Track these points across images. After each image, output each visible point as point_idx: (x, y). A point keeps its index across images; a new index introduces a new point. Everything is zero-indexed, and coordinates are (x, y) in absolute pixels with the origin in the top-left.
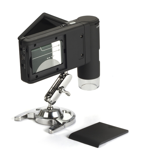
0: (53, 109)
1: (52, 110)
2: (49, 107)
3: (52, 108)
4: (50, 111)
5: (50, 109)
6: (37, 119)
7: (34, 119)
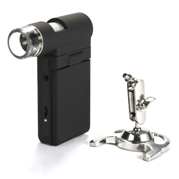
0: (141, 130)
1: (139, 132)
2: (136, 128)
3: (139, 130)
4: (137, 133)
5: (137, 131)
6: (120, 145)
7: (116, 144)
